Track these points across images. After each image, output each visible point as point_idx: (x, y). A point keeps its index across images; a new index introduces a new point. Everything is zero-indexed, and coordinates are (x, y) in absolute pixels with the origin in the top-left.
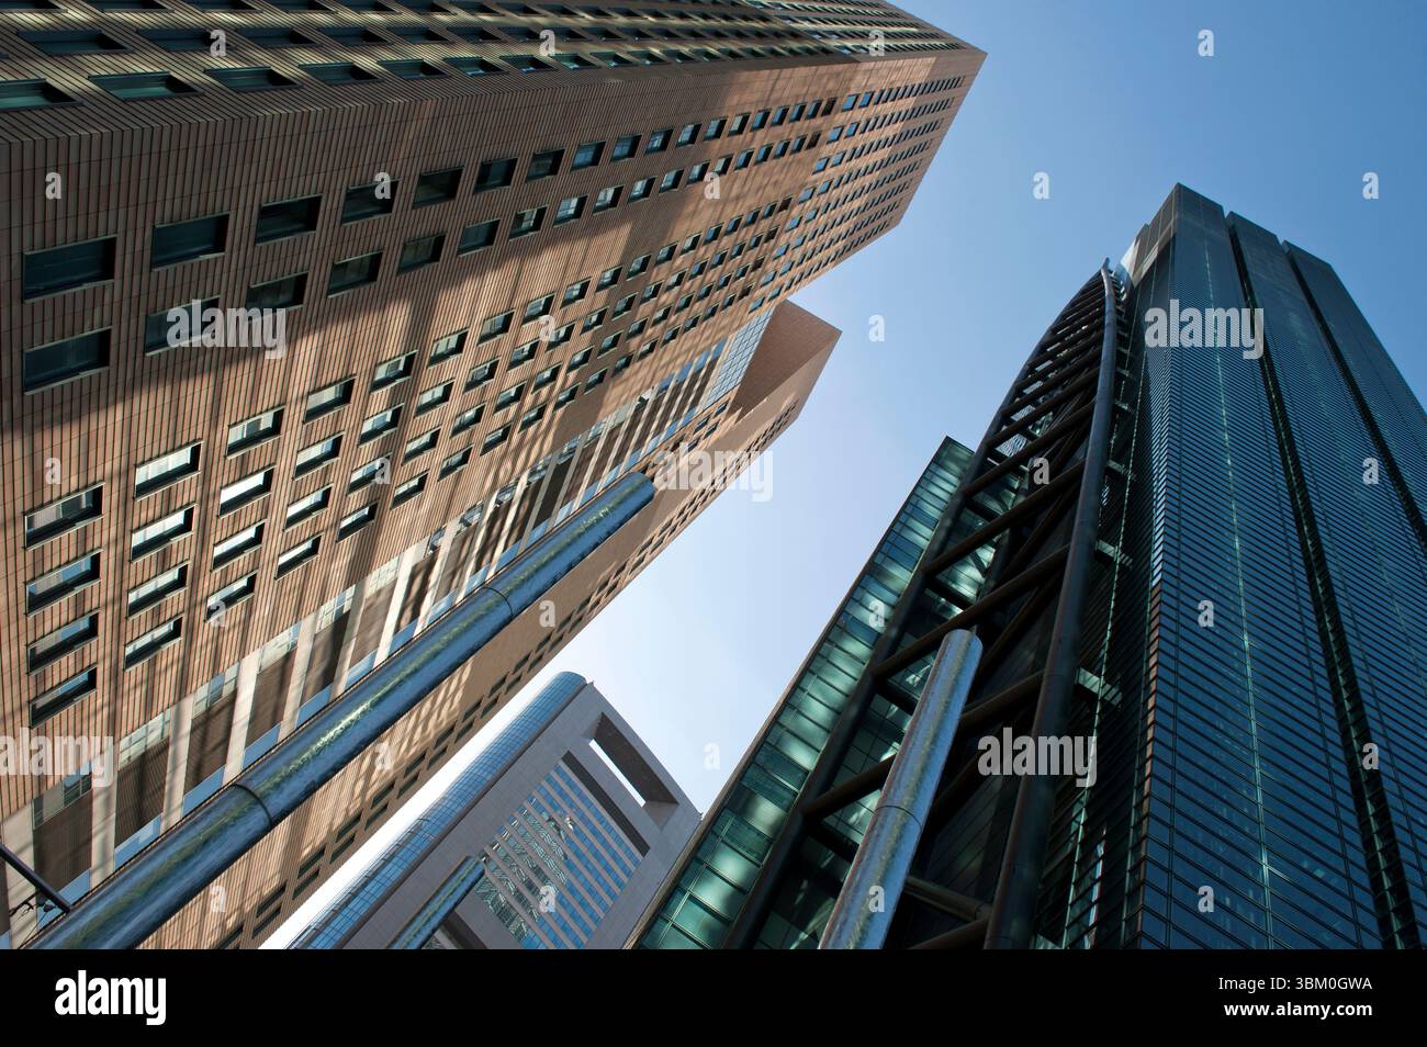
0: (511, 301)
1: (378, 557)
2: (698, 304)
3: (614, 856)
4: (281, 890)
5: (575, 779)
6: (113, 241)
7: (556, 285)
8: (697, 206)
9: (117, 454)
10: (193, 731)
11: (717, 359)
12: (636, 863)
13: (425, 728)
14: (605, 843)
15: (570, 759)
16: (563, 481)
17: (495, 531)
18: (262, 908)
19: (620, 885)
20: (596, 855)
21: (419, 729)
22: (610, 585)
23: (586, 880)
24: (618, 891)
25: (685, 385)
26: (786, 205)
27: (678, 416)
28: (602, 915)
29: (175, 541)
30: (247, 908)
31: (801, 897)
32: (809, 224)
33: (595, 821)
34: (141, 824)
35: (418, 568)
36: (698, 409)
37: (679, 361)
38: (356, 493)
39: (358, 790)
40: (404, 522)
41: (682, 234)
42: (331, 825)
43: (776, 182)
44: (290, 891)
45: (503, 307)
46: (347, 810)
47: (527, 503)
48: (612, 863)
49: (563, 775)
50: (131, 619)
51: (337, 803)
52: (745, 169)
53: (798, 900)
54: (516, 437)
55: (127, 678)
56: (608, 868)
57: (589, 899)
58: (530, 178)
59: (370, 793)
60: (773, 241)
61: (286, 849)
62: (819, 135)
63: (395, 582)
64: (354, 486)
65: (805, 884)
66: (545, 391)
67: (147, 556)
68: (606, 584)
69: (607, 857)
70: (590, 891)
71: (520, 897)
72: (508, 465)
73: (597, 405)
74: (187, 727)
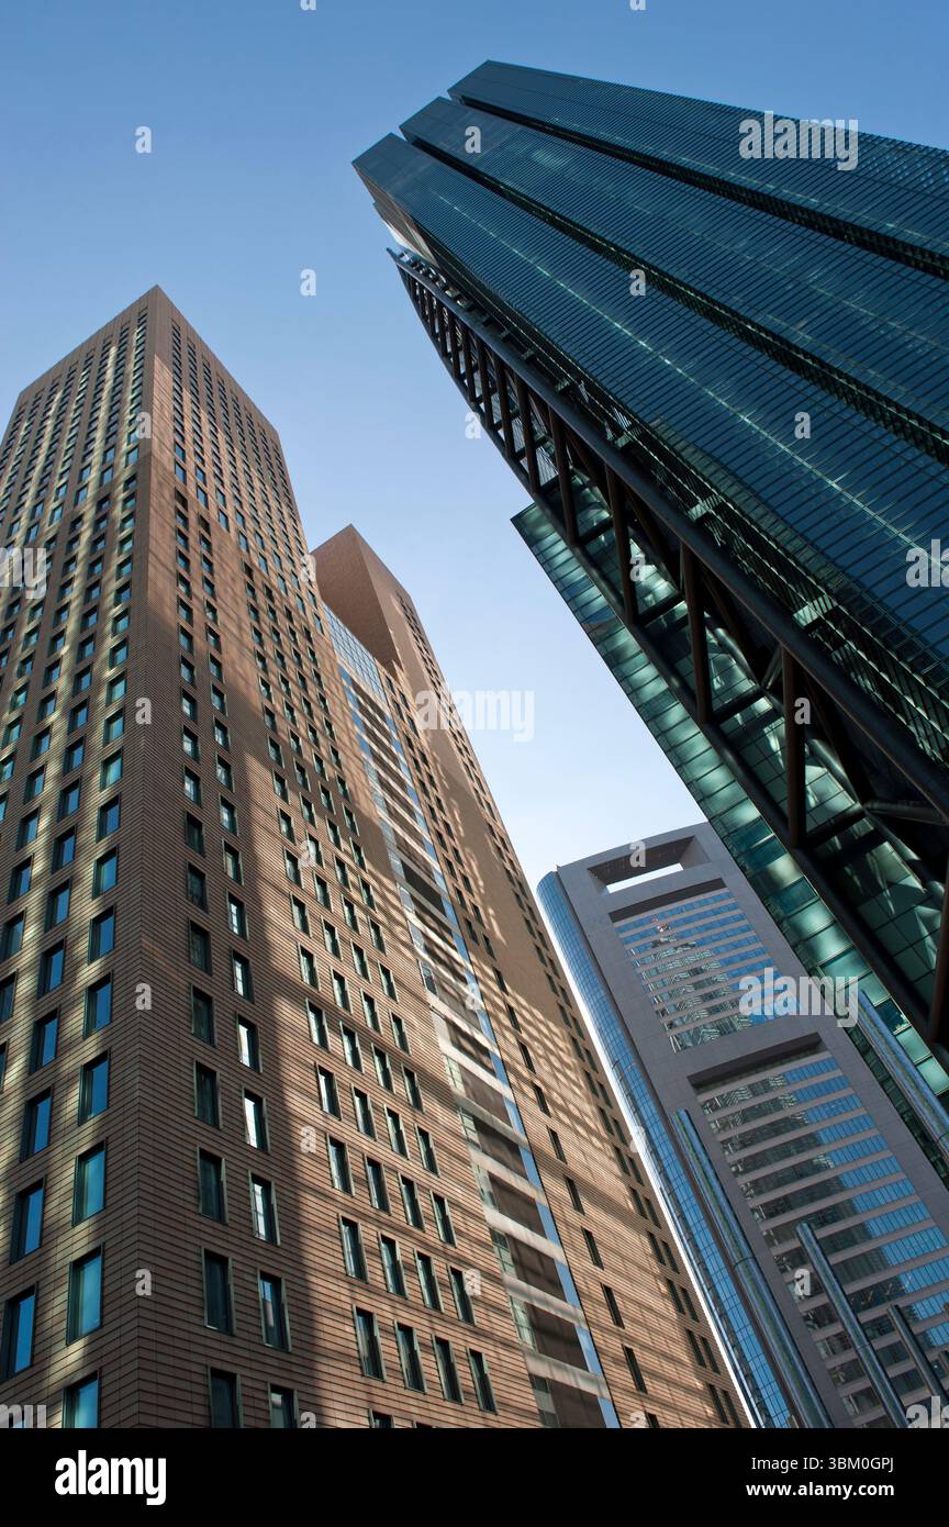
0: (283, 892)
1: (440, 1077)
2: (310, 692)
3: (716, 912)
4: (651, 1236)
5: (635, 918)
6: (207, 1252)
7: (278, 843)
8: (241, 676)
9: (335, 1288)
10: (527, 1281)
11: (352, 680)
12: (729, 896)
13: (568, 1066)
14: (701, 916)
15: (617, 916)
16: (416, 875)
17: (442, 956)
18: (660, 1260)
19: (742, 918)
20: (708, 928)
21: (568, 1072)
22: (501, 846)
23: (724, 946)
24: (745, 922)
25: (368, 723)
26: (249, 571)
27: (388, 736)
28: (760, 945)
29: (399, 1257)
30: (657, 1271)
31: (856, 879)
32: (266, 546)
33: (677, 917)
34: (577, 1343)
35: (455, 1039)
36: (387, 713)
37: (350, 725)
38: (394, 1085)
39: (598, 1144)
40: (421, 1044)
41: (257, 699)
42: (617, 1177)
43: (233, 580)
44: (654, 1229)
45: (286, 903)
46: (610, 1158)
47: (428, 918)
48: (720, 917)
49: (626, 928)
50: (443, 1310)
51: (603, 1166)
52: (218, 612)
53: (858, 883)
54: (380, 917)
55: (481, 1326)
56: (723, 923)
57: (742, 951)
58: (202, 852)
59: (603, 1134)
60: (274, 593)
61: (625, 1224)
62: (201, 517)
63: (460, 1066)
64: (388, 1085)
65: (848, 870)
66: (351, 877)
67: (406, 1284)
68: (499, 849)
69: (713, 919)
70: (736, 946)
71: (714, 1010)
72: (398, 929)
73: (368, 823)
74: (523, 1285)
